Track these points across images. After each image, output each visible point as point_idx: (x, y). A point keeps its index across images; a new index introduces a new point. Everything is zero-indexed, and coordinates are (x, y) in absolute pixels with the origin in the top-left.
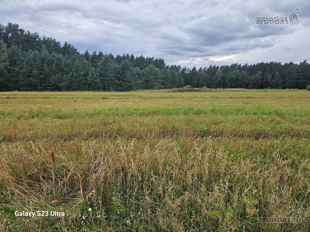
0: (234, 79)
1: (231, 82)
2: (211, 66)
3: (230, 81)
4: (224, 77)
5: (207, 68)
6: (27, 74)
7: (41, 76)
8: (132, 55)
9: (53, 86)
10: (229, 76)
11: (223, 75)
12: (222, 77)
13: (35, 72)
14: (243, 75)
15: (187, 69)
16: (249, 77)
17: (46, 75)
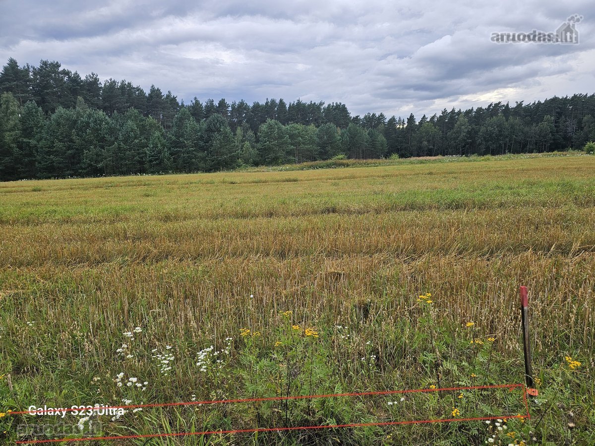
0: (494, 135)
1: (488, 141)
2: (445, 110)
3: (485, 138)
4: (473, 132)
5: (438, 116)
6: (47, 150)
7: (70, 152)
8: (281, 101)
9: (88, 167)
10: (483, 129)
11: (470, 127)
12: (468, 131)
13: (58, 145)
14: (512, 126)
15: (397, 120)
16: (526, 129)
17: (77, 149)
